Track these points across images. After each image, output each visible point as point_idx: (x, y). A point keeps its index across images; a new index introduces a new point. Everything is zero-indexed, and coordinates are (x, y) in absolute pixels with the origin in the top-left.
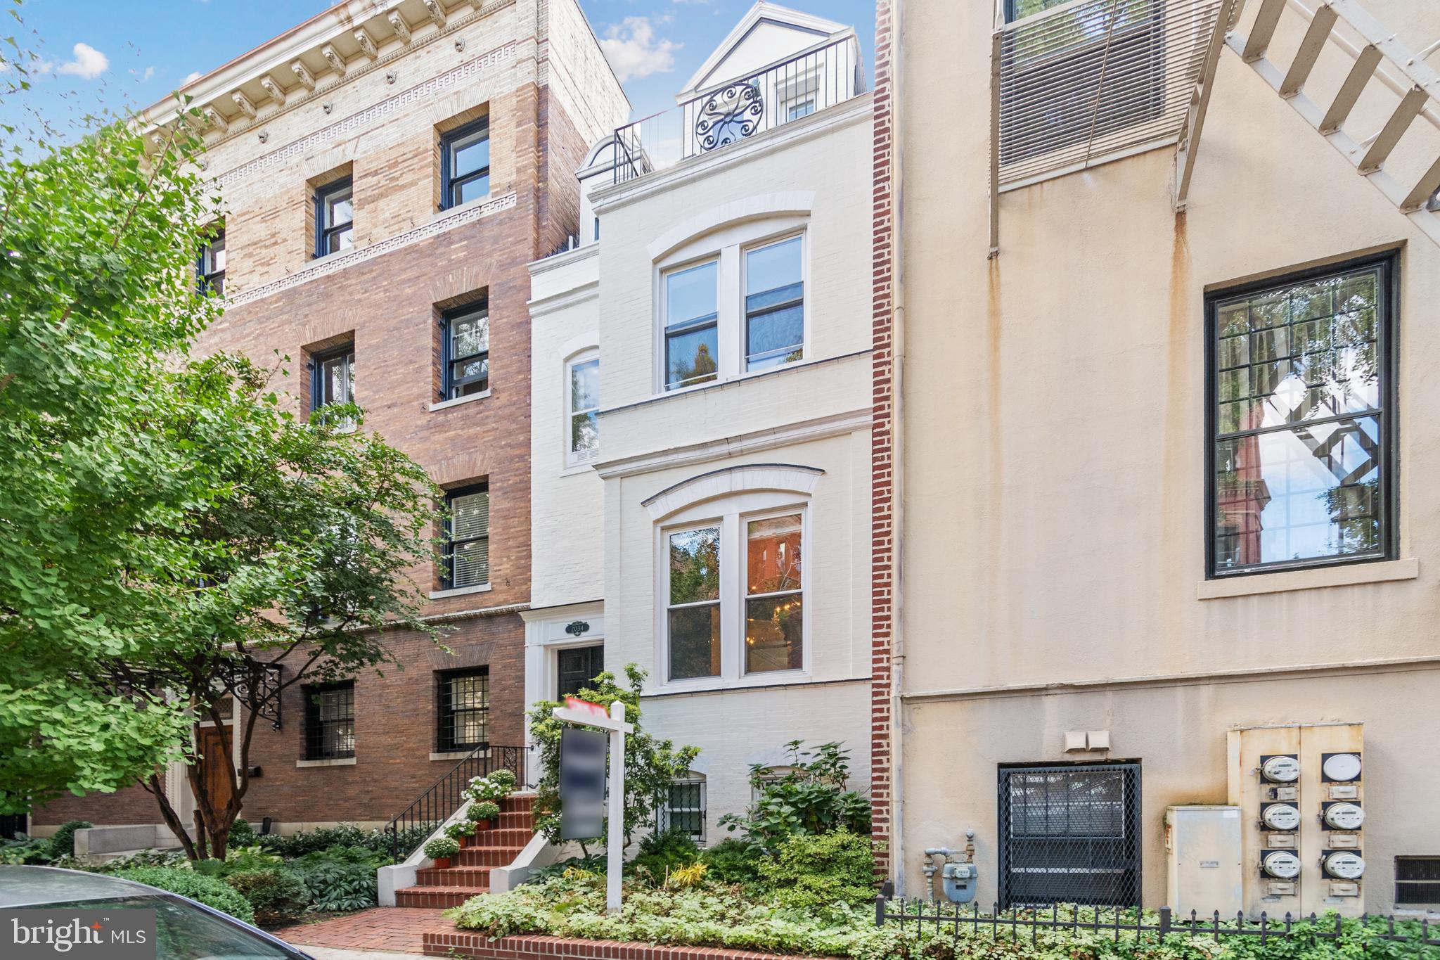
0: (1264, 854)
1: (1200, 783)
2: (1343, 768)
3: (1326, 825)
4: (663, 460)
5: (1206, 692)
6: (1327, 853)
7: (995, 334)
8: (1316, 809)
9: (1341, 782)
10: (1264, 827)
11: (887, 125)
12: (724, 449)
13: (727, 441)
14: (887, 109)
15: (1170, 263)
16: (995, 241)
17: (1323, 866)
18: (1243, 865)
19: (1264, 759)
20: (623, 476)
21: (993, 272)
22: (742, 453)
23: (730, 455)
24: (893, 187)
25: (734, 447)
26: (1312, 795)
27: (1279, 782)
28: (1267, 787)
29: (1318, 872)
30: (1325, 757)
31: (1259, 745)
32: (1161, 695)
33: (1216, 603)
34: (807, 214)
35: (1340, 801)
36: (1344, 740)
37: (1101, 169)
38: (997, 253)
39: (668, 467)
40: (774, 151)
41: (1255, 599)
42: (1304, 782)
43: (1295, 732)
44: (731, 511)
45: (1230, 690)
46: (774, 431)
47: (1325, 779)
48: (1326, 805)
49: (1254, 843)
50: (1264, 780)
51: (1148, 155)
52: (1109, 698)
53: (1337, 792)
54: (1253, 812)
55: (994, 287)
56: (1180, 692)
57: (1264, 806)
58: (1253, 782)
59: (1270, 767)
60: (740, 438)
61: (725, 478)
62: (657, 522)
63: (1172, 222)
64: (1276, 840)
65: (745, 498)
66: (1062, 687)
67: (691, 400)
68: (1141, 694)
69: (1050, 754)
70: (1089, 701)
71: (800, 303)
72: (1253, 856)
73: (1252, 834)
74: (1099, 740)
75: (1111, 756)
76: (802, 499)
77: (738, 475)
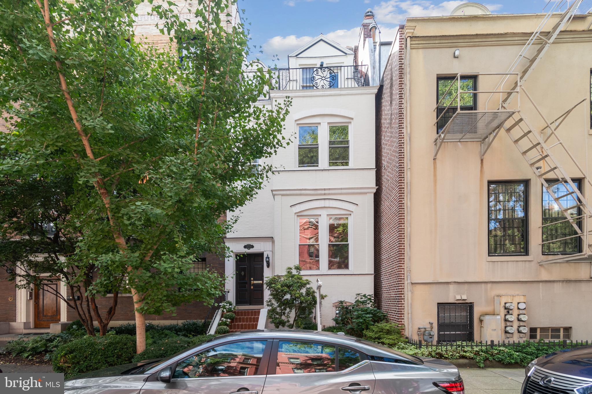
0: (506, 327)
1: (488, 309)
2: (523, 306)
3: (519, 320)
4: (299, 192)
5: (489, 285)
6: (519, 327)
7: (435, 181)
8: (517, 316)
9: (522, 310)
10: (506, 320)
12: (323, 192)
13: (325, 189)
15: (480, 172)
17: (518, 330)
18: (501, 330)
19: (505, 303)
20: (282, 195)
21: (435, 164)
22: (329, 194)
23: (325, 194)
25: (327, 192)
26: (516, 312)
27: (509, 309)
28: (506, 310)
29: (517, 331)
30: (518, 303)
31: (503, 300)
32: (479, 286)
33: (491, 263)
34: (352, 119)
35: (522, 314)
36: (522, 299)
37: (463, 142)
38: (436, 159)
39: (301, 195)
40: (340, 95)
41: (500, 262)
42: (514, 310)
43: (512, 297)
44: (324, 213)
45: (495, 285)
46: (341, 189)
47: (519, 309)
48: (519, 315)
49: (503, 324)
50: (506, 308)
51: (474, 142)
52: (466, 286)
53: (521, 312)
54: (503, 316)
55: (435, 168)
56: (483, 285)
57: (505, 315)
58: (503, 309)
59: (507, 305)
60: (329, 189)
61: (323, 201)
62: (295, 213)
63: (480, 162)
64: (508, 323)
65: (329, 210)
66: (455, 282)
67: (310, 172)
68: (474, 285)
69: (451, 300)
70: (462, 286)
71: (348, 147)
72: (503, 328)
73: (503, 322)
74: (464, 297)
75: (467, 301)
76: (349, 213)
77: (327, 201)
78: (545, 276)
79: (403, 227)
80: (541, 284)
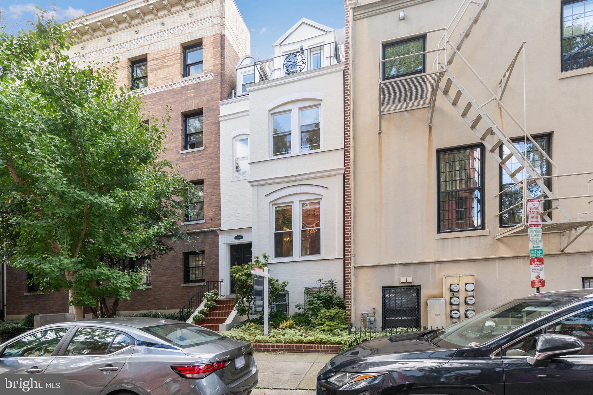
0: (451, 311)
1: (435, 292)
2: (470, 287)
3: (466, 303)
4: (273, 181)
5: (437, 266)
6: (467, 311)
7: (380, 157)
8: (464, 299)
9: (470, 291)
10: (451, 304)
11: (349, 88)
12: (294, 178)
13: (295, 176)
14: (348, 83)
15: (428, 141)
16: (380, 129)
17: (465, 314)
18: (446, 315)
19: (451, 285)
20: (258, 186)
21: (380, 138)
22: (300, 180)
23: (296, 181)
24: (351, 108)
25: (297, 178)
26: (463, 295)
27: (455, 291)
28: (452, 293)
29: (464, 316)
30: (466, 284)
31: (450, 281)
32: (425, 267)
33: (440, 240)
34: (321, 100)
35: (469, 296)
36: (470, 280)
37: (409, 111)
38: (381, 133)
39: (274, 183)
41: (450, 239)
42: (461, 291)
43: (458, 278)
44: (296, 200)
45: (443, 265)
46: (311, 173)
47: (466, 290)
48: (466, 298)
49: (449, 309)
50: (451, 291)
51: (422, 109)
52: (412, 268)
53: (469, 294)
54: (448, 300)
55: (380, 143)
56: (431, 266)
57: (451, 298)
58: (448, 291)
59: (453, 287)
60: (300, 175)
61: (294, 188)
62: (270, 202)
63: (428, 130)
64: (454, 307)
65: (301, 195)
66: (400, 264)
67: (282, 161)
68: (420, 266)
69: (396, 284)
70: (407, 268)
71: (319, 130)
72: (449, 312)
73: (448, 306)
74: (410, 279)
75: (413, 284)
76: (320, 197)
77: (298, 187)
78: (503, 251)
79: (349, 209)
80: (497, 261)
